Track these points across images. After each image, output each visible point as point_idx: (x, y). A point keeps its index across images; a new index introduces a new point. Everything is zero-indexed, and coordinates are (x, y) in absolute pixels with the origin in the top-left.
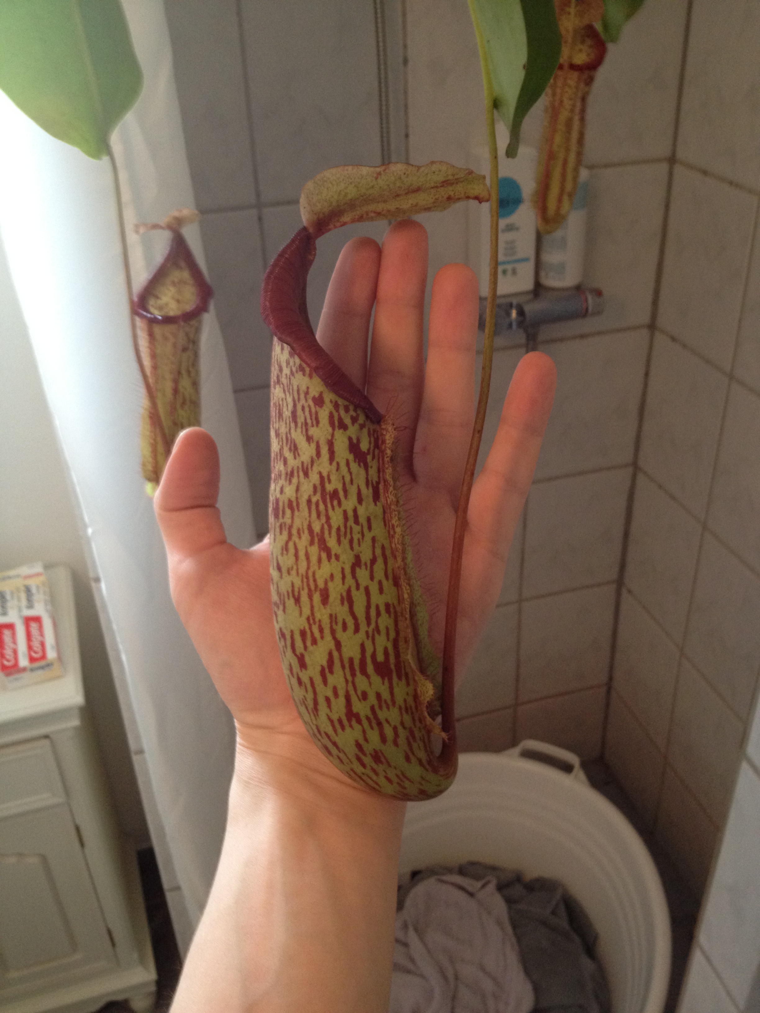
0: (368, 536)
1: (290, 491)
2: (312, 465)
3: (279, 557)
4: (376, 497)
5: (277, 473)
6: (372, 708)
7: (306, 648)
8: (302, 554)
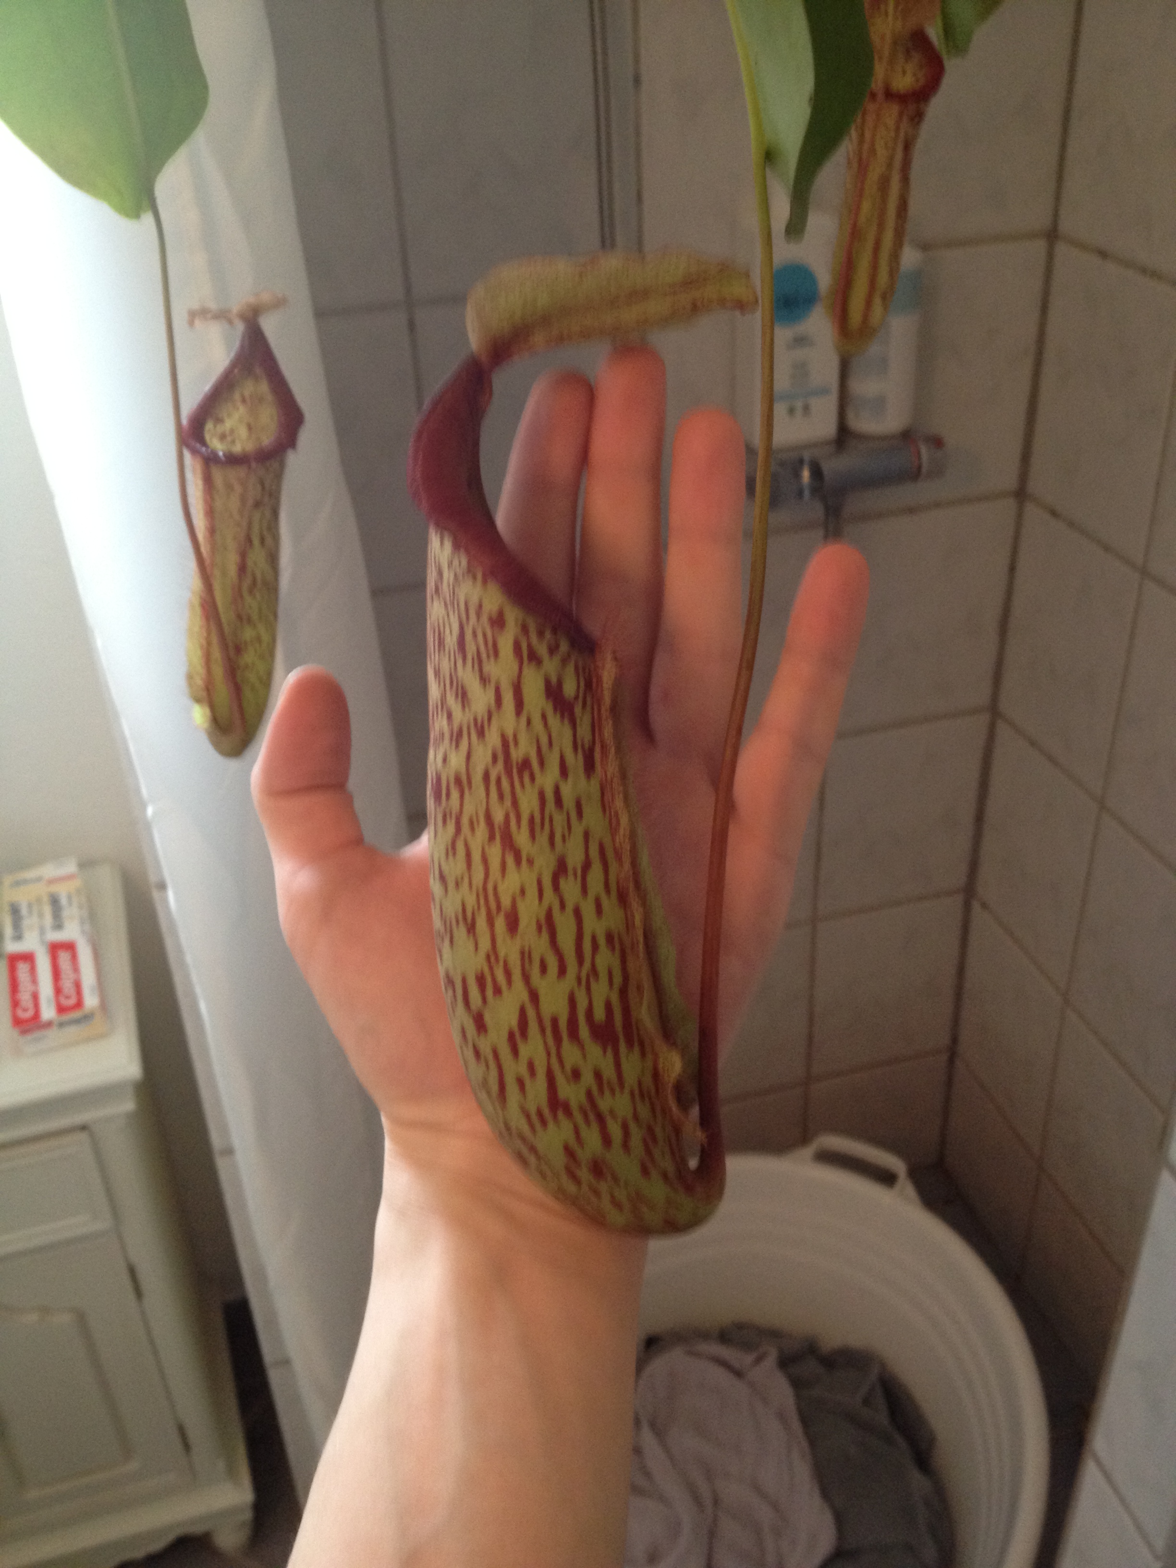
0: (578, 830)
1: (457, 761)
2: (490, 719)
3: (443, 864)
4: (589, 767)
5: (437, 733)
6: (589, 1094)
7: (484, 1000)
8: (476, 857)
